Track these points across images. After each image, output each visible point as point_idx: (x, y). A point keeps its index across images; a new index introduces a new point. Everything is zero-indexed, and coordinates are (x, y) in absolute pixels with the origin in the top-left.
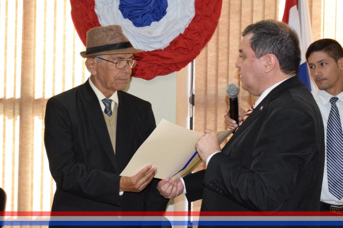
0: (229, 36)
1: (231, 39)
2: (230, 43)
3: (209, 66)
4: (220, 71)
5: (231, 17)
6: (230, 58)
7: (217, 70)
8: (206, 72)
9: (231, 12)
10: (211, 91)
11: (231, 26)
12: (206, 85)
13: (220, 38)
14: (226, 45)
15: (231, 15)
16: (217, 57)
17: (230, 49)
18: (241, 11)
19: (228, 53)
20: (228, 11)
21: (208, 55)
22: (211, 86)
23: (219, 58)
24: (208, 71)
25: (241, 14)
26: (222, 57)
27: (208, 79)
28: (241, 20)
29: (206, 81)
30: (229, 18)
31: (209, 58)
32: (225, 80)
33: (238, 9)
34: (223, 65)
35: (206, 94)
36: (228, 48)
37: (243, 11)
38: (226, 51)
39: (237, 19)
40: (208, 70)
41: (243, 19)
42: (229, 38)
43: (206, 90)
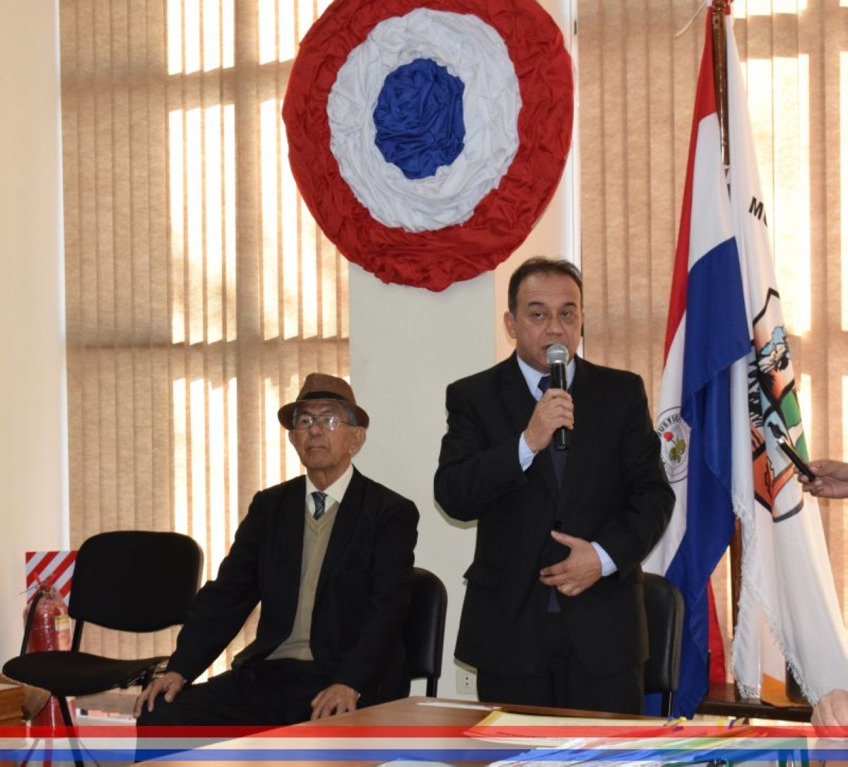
0: (649, 177)
1: (654, 182)
2: (654, 193)
3: (610, 249)
4: (633, 261)
5: (652, 132)
6: (653, 228)
7: (627, 257)
8: (605, 264)
9: (652, 121)
10: (617, 310)
11: (653, 154)
12: (605, 294)
13: (631, 182)
14: (644, 198)
15: (652, 126)
16: (627, 227)
17: (654, 206)
18: (672, 116)
19: (649, 218)
20: (644, 120)
21: (609, 223)
22: (617, 295)
23: (632, 231)
24: (609, 261)
25: (672, 124)
26: (637, 228)
27: (610, 279)
28: (673, 137)
29: (605, 285)
30: (648, 134)
31: (609, 231)
32: (644, 281)
33: (667, 113)
34: (639, 243)
35: (606, 314)
36: (649, 205)
37: (677, 117)
38: (644, 211)
39: (666, 135)
40: (609, 259)
41: (677, 133)
42: (649, 182)
43: (606, 306)
